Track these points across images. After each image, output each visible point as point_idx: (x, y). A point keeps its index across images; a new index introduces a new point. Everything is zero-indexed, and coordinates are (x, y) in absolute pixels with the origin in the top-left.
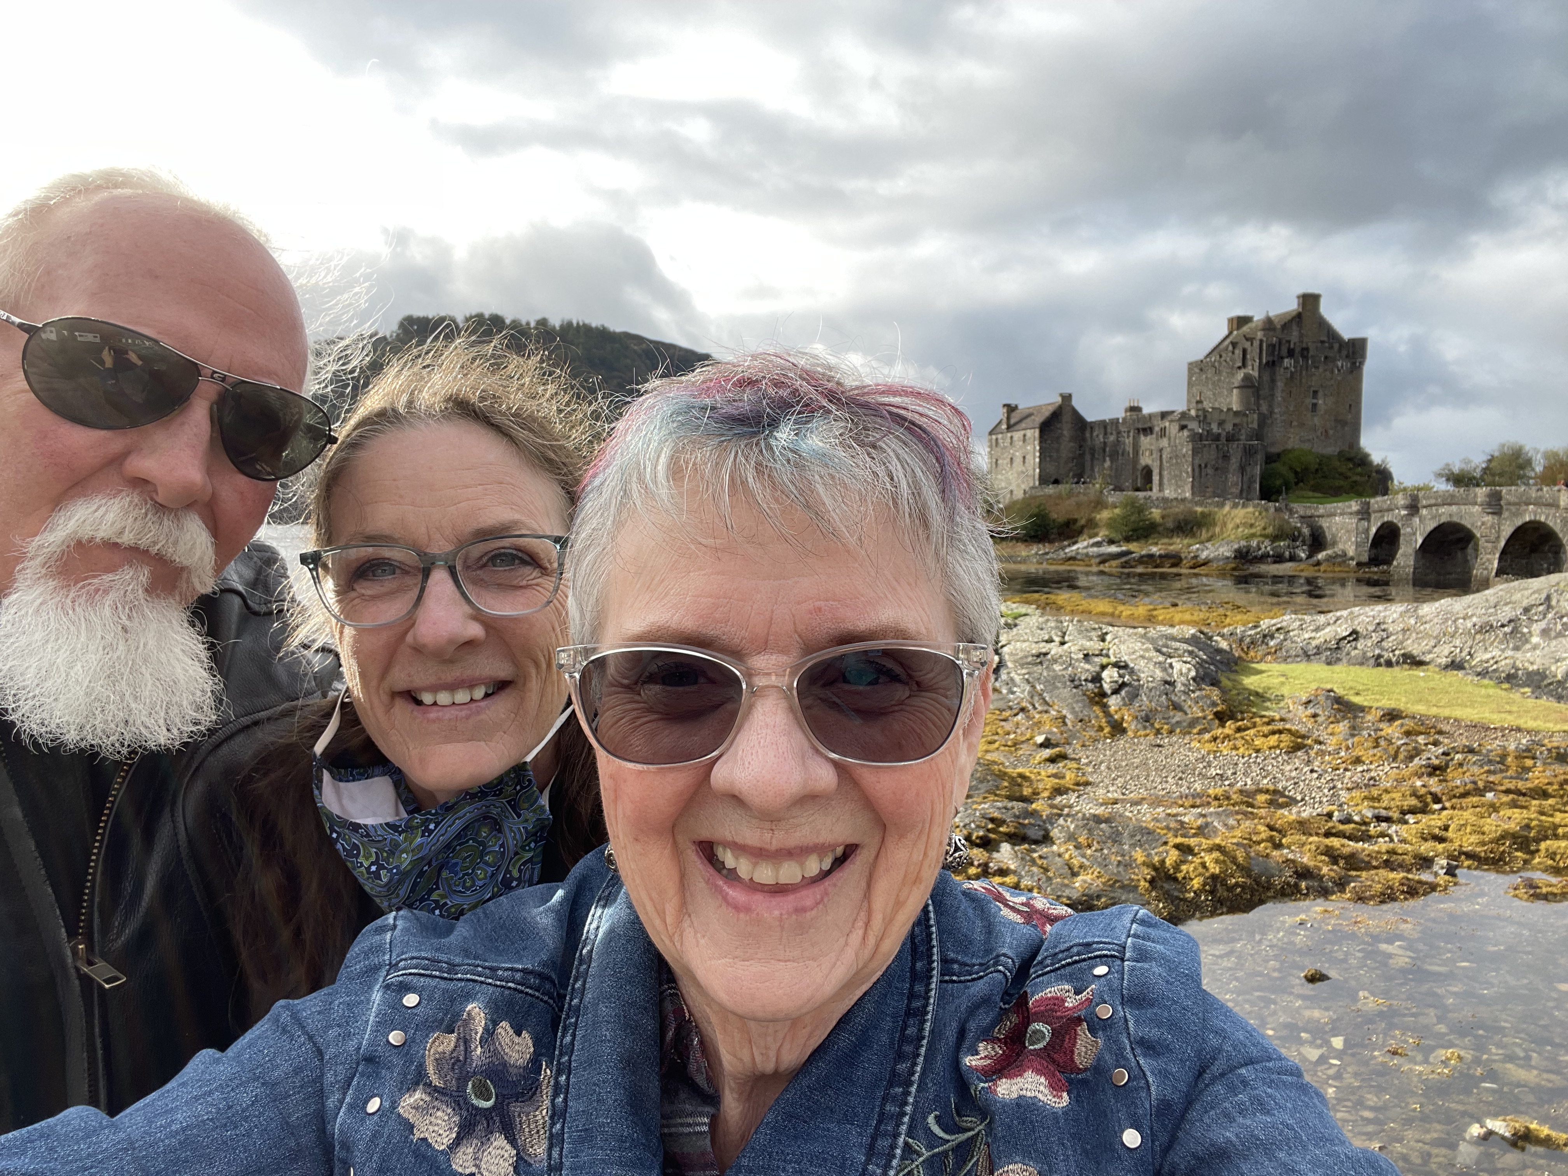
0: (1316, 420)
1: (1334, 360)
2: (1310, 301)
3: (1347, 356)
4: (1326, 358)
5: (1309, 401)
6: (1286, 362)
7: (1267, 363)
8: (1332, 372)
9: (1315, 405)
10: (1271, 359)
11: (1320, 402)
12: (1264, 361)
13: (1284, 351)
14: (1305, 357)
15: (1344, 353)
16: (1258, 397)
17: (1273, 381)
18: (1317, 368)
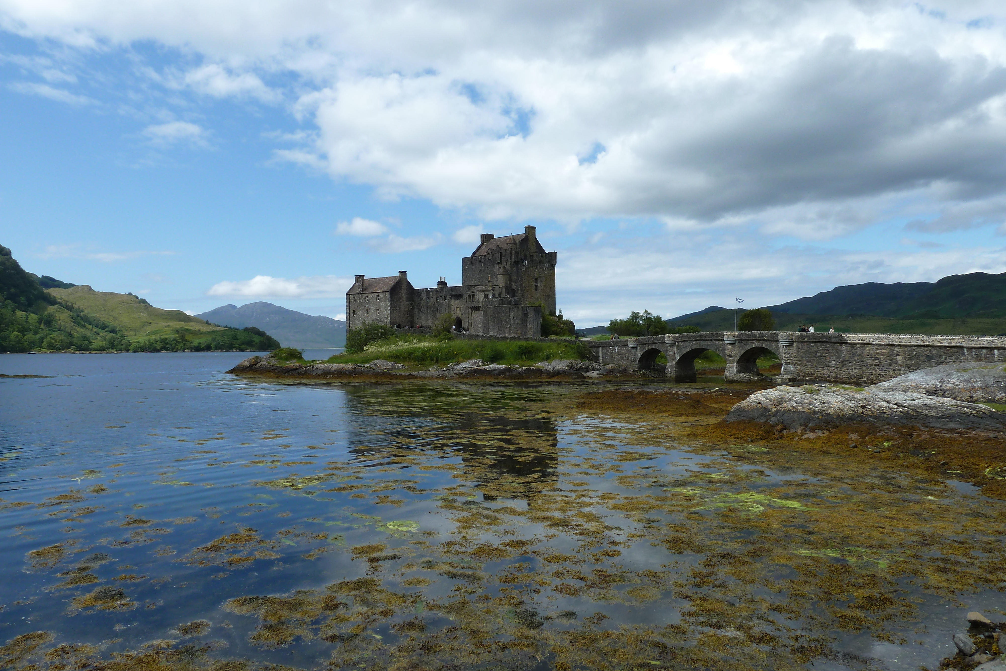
0: (538, 295)
1: (543, 263)
2: (531, 230)
3: (549, 262)
4: (541, 261)
5: (534, 284)
6: (524, 262)
7: (515, 262)
8: (543, 269)
9: (536, 286)
10: (516, 260)
11: (539, 285)
12: (513, 261)
13: (522, 256)
14: (532, 260)
15: (547, 259)
16: (510, 280)
17: (518, 272)
18: (537, 266)
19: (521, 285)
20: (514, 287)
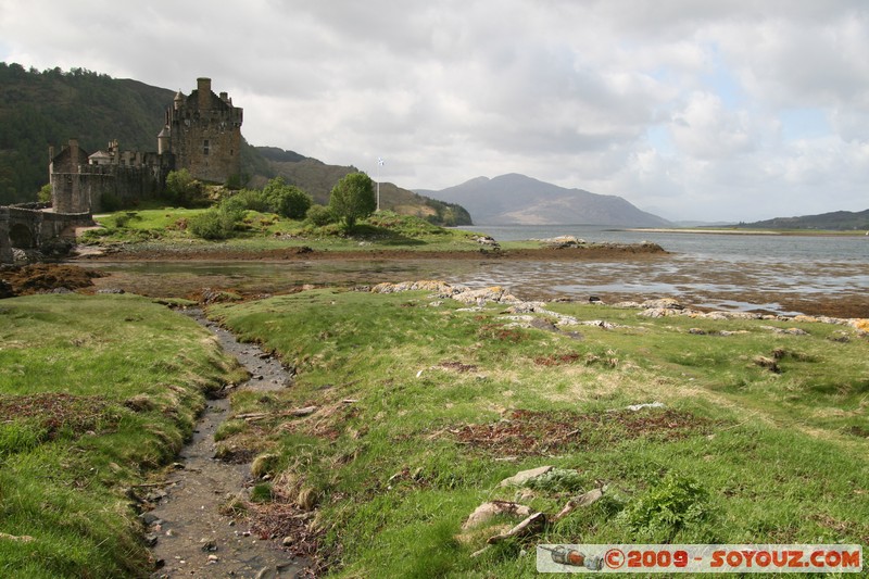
0: (207, 160)
1: (218, 121)
2: (204, 83)
3: (228, 119)
4: (212, 120)
5: (202, 147)
6: (187, 122)
8: (217, 129)
9: (206, 150)
11: (210, 148)
13: (184, 114)
15: (225, 117)
16: (170, 143)
17: (178, 133)
18: (206, 126)
19: (183, 149)
20: (174, 151)
